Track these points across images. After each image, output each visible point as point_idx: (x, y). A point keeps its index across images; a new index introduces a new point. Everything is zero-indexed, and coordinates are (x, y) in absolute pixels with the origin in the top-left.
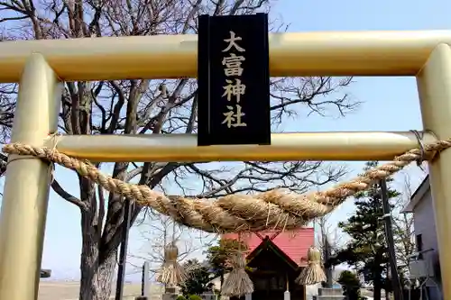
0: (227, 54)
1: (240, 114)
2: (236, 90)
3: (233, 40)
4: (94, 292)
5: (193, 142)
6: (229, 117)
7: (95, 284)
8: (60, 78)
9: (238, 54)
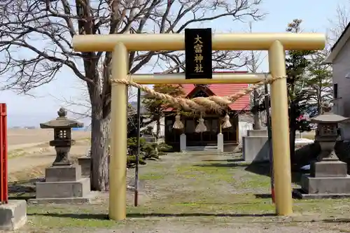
0: (196, 44)
1: (201, 68)
2: (199, 58)
3: (198, 39)
4: (101, 135)
5: (183, 77)
6: (197, 69)
7: (102, 129)
8: (128, 51)
9: (200, 44)
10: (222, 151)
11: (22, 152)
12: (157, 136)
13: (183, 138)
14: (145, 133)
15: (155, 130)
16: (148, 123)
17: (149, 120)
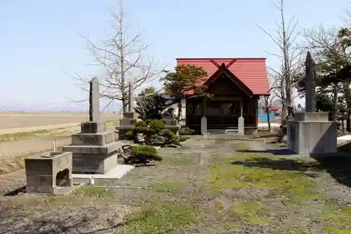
10: (243, 134)
11: (64, 130)
12: (178, 118)
13: (204, 121)
14: (165, 115)
15: (176, 112)
16: (170, 105)
17: (171, 102)
